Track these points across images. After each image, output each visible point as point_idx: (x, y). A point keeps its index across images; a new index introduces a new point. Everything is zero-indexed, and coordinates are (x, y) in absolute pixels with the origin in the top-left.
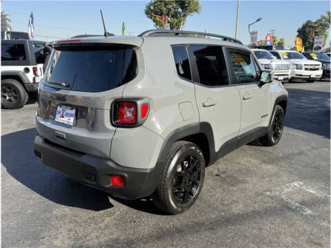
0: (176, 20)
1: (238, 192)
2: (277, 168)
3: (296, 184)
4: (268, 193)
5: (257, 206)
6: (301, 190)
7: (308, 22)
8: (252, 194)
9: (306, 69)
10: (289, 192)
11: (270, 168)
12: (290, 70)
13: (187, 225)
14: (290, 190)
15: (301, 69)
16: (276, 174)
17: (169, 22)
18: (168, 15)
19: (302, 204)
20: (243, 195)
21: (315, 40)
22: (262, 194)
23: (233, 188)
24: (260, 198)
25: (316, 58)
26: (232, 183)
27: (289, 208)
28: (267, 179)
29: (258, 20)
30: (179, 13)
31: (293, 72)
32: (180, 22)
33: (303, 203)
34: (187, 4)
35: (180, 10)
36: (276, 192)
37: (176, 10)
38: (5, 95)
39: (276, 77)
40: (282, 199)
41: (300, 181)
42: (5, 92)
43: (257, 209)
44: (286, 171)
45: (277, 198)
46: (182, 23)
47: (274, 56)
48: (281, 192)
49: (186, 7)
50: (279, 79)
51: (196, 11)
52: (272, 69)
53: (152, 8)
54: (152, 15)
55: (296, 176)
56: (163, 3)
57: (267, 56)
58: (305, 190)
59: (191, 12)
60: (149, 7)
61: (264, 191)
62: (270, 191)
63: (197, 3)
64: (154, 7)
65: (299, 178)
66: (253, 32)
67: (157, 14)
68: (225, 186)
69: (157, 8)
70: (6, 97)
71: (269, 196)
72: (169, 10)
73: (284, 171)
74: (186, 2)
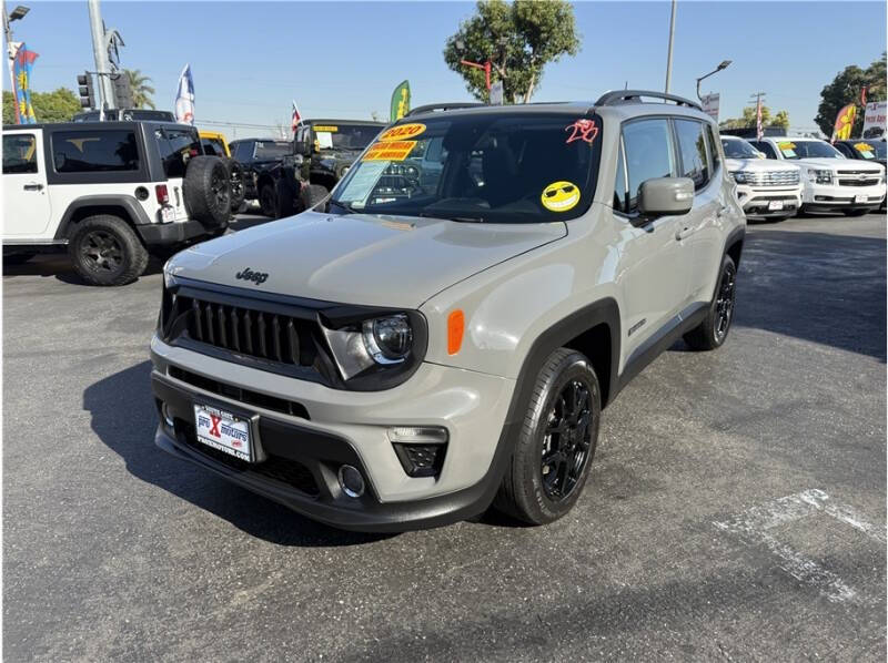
0: (518, 74)
1: (634, 518)
2: (754, 446)
3: (807, 497)
4: (723, 526)
5: (683, 567)
6: (822, 516)
7: (851, 71)
8: (672, 527)
9: (843, 183)
10: (786, 524)
11: (731, 446)
12: (801, 186)
13: (465, 626)
14: (791, 516)
15: (829, 182)
16: (749, 465)
17: (500, 78)
18: (499, 61)
19: (824, 566)
20: (647, 529)
21: (868, 113)
22: (702, 528)
23: (625, 508)
24: (695, 540)
25: (868, 155)
26: (619, 490)
27: (785, 578)
28: (723, 481)
29: (721, 67)
30: (528, 57)
31: (808, 190)
32: (529, 77)
33: (827, 563)
34: (546, 35)
35: (528, 49)
36: (747, 523)
37: (519, 49)
38: (93, 253)
39: (765, 203)
40: (765, 545)
41: (821, 489)
42: (94, 245)
43: (683, 578)
44: (779, 454)
45: (749, 542)
46: (532, 80)
47: (761, 151)
48: (762, 523)
49: (543, 42)
50: (771, 208)
51: (566, 48)
52: (755, 184)
53: (461, 45)
54: (460, 65)
55: (808, 473)
56: (488, 35)
57: (742, 152)
58: (835, 518)
59: (555, 53)
60: (454, 44)
61: (711, 519)
62: (730, 518)
63: (570, 31)
64: (466, 44)
65: (818, 478)
66: (708, 97)
67: (474, 61)
68: (599, 499)
69: (474, 46)
70: (95, 257)
71: (723, 533)
72: (502, 50)
73: (773, 454)
74: (544, 28)
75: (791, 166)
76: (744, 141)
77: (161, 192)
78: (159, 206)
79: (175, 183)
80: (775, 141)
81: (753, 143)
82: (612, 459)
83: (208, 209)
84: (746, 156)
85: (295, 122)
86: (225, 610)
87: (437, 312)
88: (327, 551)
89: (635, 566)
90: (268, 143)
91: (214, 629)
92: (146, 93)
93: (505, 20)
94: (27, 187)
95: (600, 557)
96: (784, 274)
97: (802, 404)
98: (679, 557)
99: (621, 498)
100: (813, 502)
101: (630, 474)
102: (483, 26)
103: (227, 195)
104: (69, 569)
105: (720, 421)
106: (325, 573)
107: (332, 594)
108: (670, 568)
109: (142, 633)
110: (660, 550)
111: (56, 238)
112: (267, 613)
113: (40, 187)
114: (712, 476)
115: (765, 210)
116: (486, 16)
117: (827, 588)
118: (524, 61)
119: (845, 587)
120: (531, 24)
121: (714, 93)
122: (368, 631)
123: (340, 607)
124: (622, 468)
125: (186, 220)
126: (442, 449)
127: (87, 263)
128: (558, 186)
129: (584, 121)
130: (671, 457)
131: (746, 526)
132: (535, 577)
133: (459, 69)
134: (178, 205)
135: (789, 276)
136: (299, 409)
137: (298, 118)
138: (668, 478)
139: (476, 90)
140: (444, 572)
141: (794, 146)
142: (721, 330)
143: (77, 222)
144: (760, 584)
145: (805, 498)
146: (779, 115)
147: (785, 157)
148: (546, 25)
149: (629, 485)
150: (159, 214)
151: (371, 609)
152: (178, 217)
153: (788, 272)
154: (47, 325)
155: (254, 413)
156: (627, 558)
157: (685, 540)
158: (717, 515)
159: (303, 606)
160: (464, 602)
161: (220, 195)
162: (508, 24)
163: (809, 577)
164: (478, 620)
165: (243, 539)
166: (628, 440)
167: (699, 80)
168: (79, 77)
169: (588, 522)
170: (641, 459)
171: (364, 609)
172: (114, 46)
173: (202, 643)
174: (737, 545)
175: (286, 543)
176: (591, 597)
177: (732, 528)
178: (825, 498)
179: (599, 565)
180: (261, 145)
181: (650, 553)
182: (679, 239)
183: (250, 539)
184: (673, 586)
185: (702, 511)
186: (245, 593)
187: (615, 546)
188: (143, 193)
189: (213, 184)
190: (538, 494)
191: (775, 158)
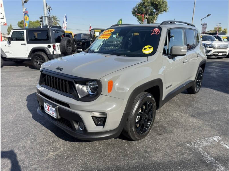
0: (151, 17)
1: (163, 141)
3: (215, 138)
4: (188, 145)
5: (174, 156)
6: (218, 144)
8: (173, 144)
10: (207, 146)
11: (195, 122)
12: (228, 49)
14: (209, 144)
16: (200, 128)
17: (147, 18)
18: (146, 14)
19: (216, 160)
20: (166, 144)
22: (182, 145)
23: (161, 137)
24: (179, 149)
26: (160, 132)
27: (204, 162)
29: (208, 16)
30: (154, 13)
32: (154, 18)
33: (217, 159)
34: (159, 7)
35: (154, 11)
36: (196, 145)
37: (152, 11)
38: (37, 61)
39: (217, 53)
40: (200, 152)
41: (220, 136)
42: (37, 59)
43: (173, 159)
44: (209, 125)
45: (195, 151)
46: (155, 19)
47: (217, 39)
48: (200, 145)
49: (159, 9)
50: (219, 55)
51: (165, 10)
52: (215, 48)
53: (136, 10)
54: (136, 15)
55: (216, 131)
56: (143, 7)
57: (212, 39)
58: (222, 145)
59: (162, 12)
60: (135, 9)
61: (185, 143)
62: (191, 143)
63: (166, 6)
64: (138, 9)
65: (219, 133)
66: (204, 24)
67: (140, 14)
68: (154, 135)
69: (140, 10)
70: (37, 62)
71: (188, 147)
72: (147, 11)
73: (207, 125)
74: (159, 5)
75: (225, 43)
76: (213, 36)
77: (54, 46)
78: (53, 50)
79: (58, 44)
80: (222, 37)
81: (215, 37)
82: (160, 123)
83: (66, 51)
84: (212, 40)
85: (90, 29)
86: (46, 157)
87: (105, 81)
88: (77, 143)
89: (160, 155)
90: (85, 34)
91: (42, 163)
92: (58, 21)
93: (148, 3)
94: (22, 44)
95: (151, 151)
96: (220, 73)
97: (218, 111)
98: (173, 153)
99: (161, 135)
100: (216, 140)
101: (164, 128)
102: (142, 5)
103: (71, 48)
104: (11, 143)
105: (193, 114)
106: (75, 150)
107: (75, 156)
108: (170, 156)
109: (24, 162)
110: (168, 151)
111: (28, 57)
112: (57, 159)
113: (25, 44)
114: (188, 130)
115: (217, 55)
116: (143, 2)
117: (216, 166)
118: (153, 14)
119: (222, 167)
120: (155, 4)
121: (205, 23)
122: (82, 167)
123: (76, 160)
124: (163, 126)
125: (60, 54)
126: (105, 119)
127: (35, 64)
128: (147, 47)
129: (156, 29)
130: (177, 124)
131: (195, 146)
132: (131, 156)
133: (135, 16)
134: (58, 50)
135: (221, 74)
136: (68, 105)
137: (91, 28)
138: (175, 130)
139: (140, 22)
140: (106, 152)
141: (227, 38)
142: (198, 88)
143: (33, 53)
144: (196, 163)
145: (214, 139)
146: (225, 29)
147: (224, 41)
148: (159, 4)
149: (164, 131)
150: (53, 52)
151: (84, 161)
152: (58, 53)
153: (222, 73)
154: (23, 79)
155: (57, 106)
156: (158, 152)
157: (176, 148)
158: (187, 142)
159: (66, 158)
160: (110, 161)
161: (69, 47)
162: (149, 4)
163: (211, 163)
164: (112, 167)
165: (56, 138)
166: (166, 118)
167: (201, 19)
168: (40, 17)
169: (150, 141)
170: (169, 124)
171: (83, 160)
172: (49, 10)
173: (38, 166)
174: (191, 151)
175: (66, 140)
176: (146, 163)
177: (191, 146)
178: (220, 139)
179: (150, 154)
180: (83, 35)
181: (165, 151)
182: (184, 63)
183: (58, 138)
184: (170, 162)
185: (183, 140)
186: (53, 153)
187: (156, 149)
188: (49, 46)
189: (67, 44)
190: (134, 132)
191: (221, 41)
